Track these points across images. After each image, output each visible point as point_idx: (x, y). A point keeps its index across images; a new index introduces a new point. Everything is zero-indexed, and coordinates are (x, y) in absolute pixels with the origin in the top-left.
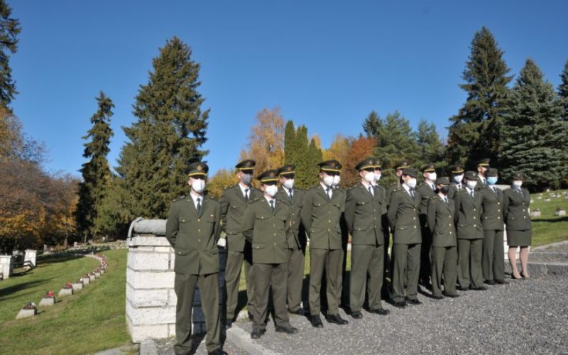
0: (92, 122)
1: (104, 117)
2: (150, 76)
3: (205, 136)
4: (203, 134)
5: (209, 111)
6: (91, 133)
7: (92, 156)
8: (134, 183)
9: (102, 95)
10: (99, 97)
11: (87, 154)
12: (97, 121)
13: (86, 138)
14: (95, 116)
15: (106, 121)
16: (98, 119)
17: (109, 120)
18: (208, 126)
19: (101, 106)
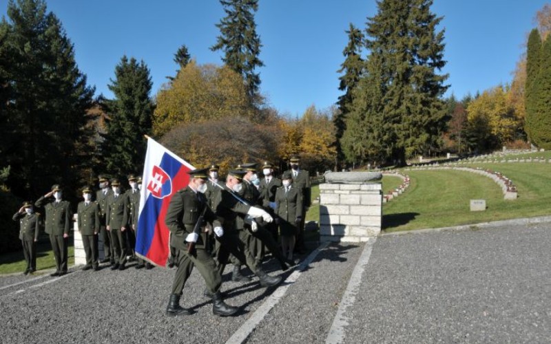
0: (345, 55)
1: (355, 48)
2: (378, 6)
3: (443, 59)
4: (440, 57)
5: (444, 31)
6: (344, 66)
7: (347, 88)
8: (365, 117)
9: (352, 27)
10: (349, 29)
11: (342, 87)
12: (349, 54)
13: (340, 71)
14: (346, 49)
15: (357, 52)
16: (350, 51)
17: (360, 51)
18: (445, 48)
19: (352, 38)
